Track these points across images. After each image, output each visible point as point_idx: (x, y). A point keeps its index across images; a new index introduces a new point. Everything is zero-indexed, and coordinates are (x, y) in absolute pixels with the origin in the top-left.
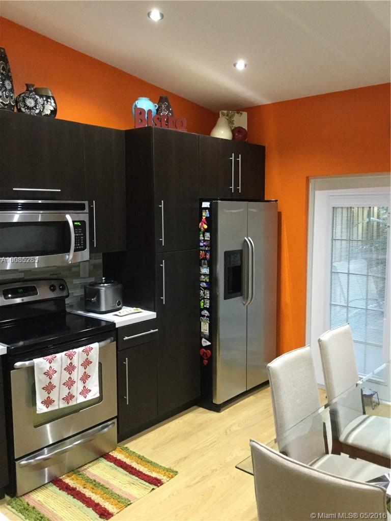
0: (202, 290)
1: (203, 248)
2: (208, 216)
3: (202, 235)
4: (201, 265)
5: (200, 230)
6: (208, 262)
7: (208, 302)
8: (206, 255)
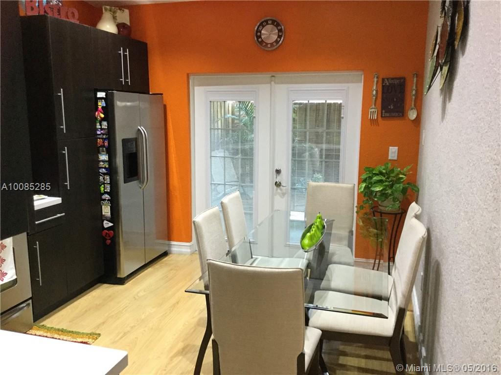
0: (102, 176)
1: (101, 136)
2: (105, 105)
3: (98, 124)
4: (99, 152)
5: (96, 118)
6: (106, 149)
7: (109, 186)
8: (104, 142)
